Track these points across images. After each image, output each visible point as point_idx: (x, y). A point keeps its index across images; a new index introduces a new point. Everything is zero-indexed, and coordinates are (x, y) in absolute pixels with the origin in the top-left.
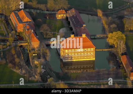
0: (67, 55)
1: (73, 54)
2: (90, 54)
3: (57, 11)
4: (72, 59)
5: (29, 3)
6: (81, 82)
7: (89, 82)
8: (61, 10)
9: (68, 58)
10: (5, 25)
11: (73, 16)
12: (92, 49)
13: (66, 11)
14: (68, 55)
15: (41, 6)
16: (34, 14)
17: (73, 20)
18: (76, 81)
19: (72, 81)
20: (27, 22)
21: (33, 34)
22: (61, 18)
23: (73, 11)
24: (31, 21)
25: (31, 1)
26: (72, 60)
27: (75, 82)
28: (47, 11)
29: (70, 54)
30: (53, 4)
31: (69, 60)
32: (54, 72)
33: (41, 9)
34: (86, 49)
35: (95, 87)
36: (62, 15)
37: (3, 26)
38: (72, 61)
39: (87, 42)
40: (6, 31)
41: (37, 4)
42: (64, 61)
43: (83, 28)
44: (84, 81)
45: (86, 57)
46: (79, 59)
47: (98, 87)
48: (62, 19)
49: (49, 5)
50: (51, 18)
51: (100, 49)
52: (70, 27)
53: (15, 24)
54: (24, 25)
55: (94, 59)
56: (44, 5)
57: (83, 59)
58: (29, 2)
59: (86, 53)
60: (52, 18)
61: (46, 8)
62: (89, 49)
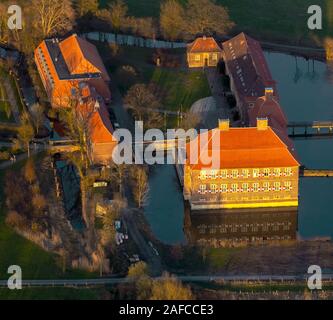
0: (203, 187)
1: (224, 186)
2: (282, 185)
3: (192, 41)
4: (220, 203)
5: (98, 13)
6: (243, 278)
7: (268, 281)
8: (205, 38)
9: (207, 197)
10: (14, 85)
11: (239, 59)
12: (288, 169)
13: (220, 42)
14: (208, 188)
15: (138, 23)
16: (111, 50)
17: (240, 71)
18: (226, 275)
19: (213, 274)
20: (86, 75)
21: (97, 115)
22: (203, 65)
23: (242, 40)
24: (98, 71)
25: (108, 8)
26: (222, 206)
27: (222, 280)
28: (158, 39)
29: (213, 186)
30: (179, 18)
31: (211, 206)
32: (158, 245)
33: (137, 35)
34: (267, 170)
35: (286, 297)
36: (206, 55)
37: (9, 87)
38: (221, 209)
39: (273, 145)
40: (14, 103)
41: (126, 16)
42: (193, 207)
43: (264, 98)
44: (250, 278)
45: (267, 194)
46: (244, 202)
47: (297, 298)
48: (207, 68)
49: (165, 21)
50: (168, 64)
51: (320, 170)
52: (228, 93)
53: (47, 81)
54: (74, 85)
55: (296, 203)
56: (150, 19)
57: (259, 202)
58: (99, 8)
59: (267, 184)
60: (173, 65)
61: (154, 30)
62: (279, 169)
